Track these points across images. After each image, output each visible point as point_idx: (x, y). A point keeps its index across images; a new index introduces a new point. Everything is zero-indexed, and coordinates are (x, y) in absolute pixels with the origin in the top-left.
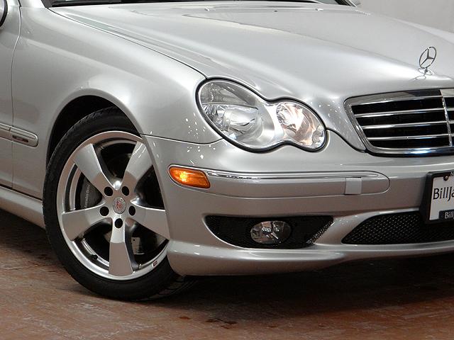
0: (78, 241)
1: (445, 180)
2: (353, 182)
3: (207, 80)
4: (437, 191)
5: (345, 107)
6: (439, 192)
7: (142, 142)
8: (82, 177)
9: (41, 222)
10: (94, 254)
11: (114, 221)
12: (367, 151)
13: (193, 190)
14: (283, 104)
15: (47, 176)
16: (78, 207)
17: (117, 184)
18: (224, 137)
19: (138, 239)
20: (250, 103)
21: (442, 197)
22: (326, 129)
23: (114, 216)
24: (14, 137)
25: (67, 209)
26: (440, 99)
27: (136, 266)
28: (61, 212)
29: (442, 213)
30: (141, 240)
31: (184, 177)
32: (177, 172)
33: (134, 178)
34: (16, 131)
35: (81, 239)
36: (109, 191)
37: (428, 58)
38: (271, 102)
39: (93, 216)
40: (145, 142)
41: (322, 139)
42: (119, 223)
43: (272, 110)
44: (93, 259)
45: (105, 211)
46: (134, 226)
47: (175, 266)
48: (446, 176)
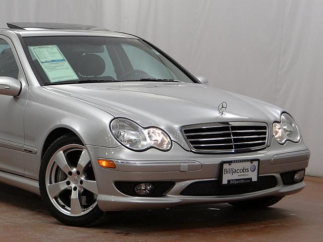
0: (56, 198)
1: (230, 165)
2: (184, 165)
3: (115, 118)
4: (225, 170)
5: (181, 131)
6: (227, 171)
7: (85, 148)
8: (58, 167)
9: (38, 192)
10: (64, 204)
11: (73, 187)
12: (191, 151)
13: (108, 170)
14: (151, 129)
15: (41, 167)
16: (56, 182)
17: (75, 170)
18: (122, 145)
19: (85, 197)
20: (136, 129)
21: (229, 173)
22: (171, 141)
23: (73, 185)
24: (25, 150)
25: (51, 183)
26: (228, 127)
27: (84, 210)
28: (48, 184)
29: (229, 181)
30: (86, 198)
31: (104, 164)
32: (100, 161)
33: (82, 166)
34: (26, 147)
35: (57, 198)
36: (70, 173)
37: (223, 107)
38: (145, 128)
39: (63, 186)
40: (86, 149)
41: (170, 145)
42: (75, 189)
43: (146, 132)
44: (63, 207)
45: (68, 183)
46: (82, 190)
47: (101, 207)
48: (230, 162)
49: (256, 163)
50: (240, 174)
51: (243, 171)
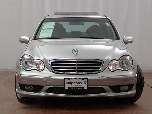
2: (45, 78)
3: (25, 55)
4: (67, 82)
6: (68, 83)
12: (52, 72)
18: (22, 67)
21: (69, 84)
22: (45, 67)
29: (69, 88)
37: (75, 51)
38: (35, 60)
48: (69, 79)
49: (86, 80)
50: (76, 85)
51: (78, 83)
